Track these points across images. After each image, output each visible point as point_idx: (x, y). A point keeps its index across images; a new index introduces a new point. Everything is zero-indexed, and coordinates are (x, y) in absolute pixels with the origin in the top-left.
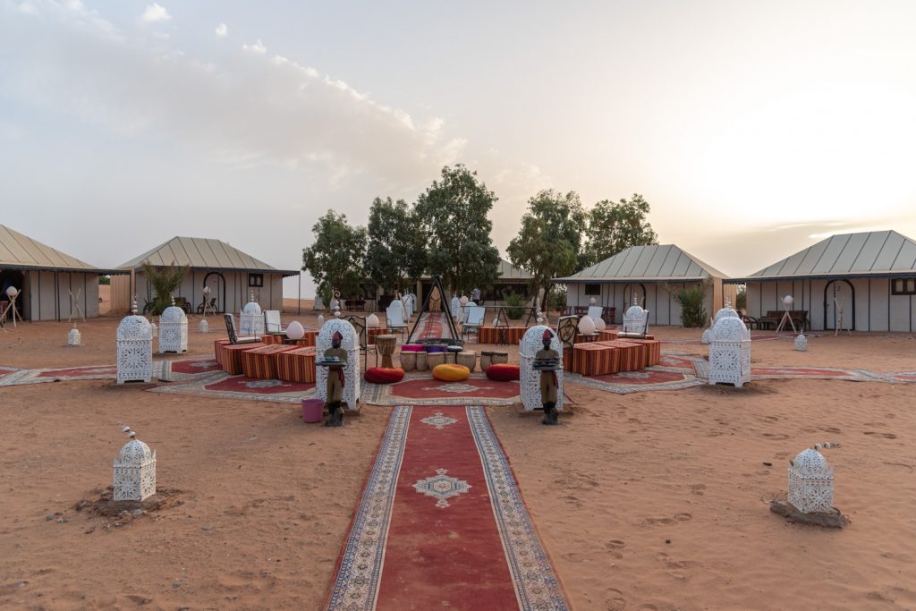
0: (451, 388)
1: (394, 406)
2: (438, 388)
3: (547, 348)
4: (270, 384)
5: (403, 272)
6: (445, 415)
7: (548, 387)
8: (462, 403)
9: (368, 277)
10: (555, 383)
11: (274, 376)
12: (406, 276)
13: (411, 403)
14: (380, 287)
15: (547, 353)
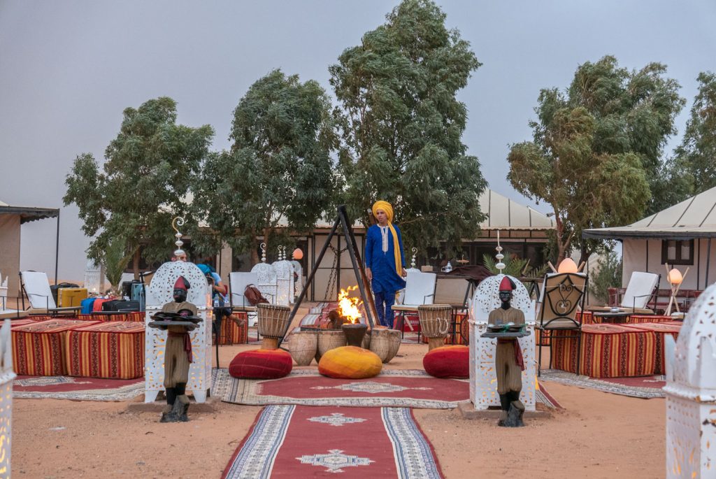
0: (361, 387)
1: (265, 406)
2: (336, 387)
3: (506, 305)
4: (54, 381)
5: (276, 215)
6: (346, 416)
7: (507, 368)
8: (376, 404)
9: (203, 224)
10: (519, 363)
11: (61, 371)
12: (284, 222)
13: (292, 402)
14: (225, 244)
15: (507, 313)
